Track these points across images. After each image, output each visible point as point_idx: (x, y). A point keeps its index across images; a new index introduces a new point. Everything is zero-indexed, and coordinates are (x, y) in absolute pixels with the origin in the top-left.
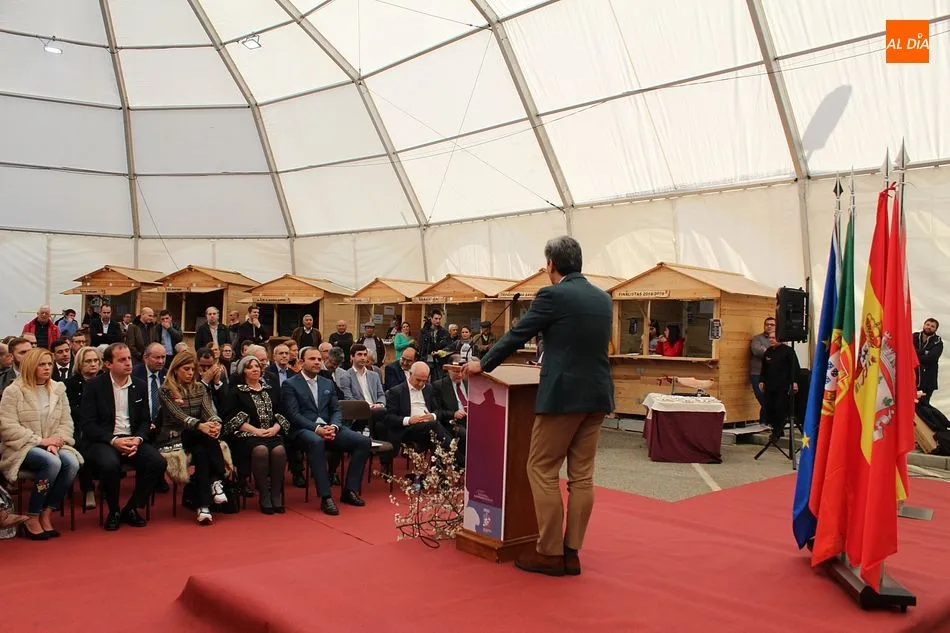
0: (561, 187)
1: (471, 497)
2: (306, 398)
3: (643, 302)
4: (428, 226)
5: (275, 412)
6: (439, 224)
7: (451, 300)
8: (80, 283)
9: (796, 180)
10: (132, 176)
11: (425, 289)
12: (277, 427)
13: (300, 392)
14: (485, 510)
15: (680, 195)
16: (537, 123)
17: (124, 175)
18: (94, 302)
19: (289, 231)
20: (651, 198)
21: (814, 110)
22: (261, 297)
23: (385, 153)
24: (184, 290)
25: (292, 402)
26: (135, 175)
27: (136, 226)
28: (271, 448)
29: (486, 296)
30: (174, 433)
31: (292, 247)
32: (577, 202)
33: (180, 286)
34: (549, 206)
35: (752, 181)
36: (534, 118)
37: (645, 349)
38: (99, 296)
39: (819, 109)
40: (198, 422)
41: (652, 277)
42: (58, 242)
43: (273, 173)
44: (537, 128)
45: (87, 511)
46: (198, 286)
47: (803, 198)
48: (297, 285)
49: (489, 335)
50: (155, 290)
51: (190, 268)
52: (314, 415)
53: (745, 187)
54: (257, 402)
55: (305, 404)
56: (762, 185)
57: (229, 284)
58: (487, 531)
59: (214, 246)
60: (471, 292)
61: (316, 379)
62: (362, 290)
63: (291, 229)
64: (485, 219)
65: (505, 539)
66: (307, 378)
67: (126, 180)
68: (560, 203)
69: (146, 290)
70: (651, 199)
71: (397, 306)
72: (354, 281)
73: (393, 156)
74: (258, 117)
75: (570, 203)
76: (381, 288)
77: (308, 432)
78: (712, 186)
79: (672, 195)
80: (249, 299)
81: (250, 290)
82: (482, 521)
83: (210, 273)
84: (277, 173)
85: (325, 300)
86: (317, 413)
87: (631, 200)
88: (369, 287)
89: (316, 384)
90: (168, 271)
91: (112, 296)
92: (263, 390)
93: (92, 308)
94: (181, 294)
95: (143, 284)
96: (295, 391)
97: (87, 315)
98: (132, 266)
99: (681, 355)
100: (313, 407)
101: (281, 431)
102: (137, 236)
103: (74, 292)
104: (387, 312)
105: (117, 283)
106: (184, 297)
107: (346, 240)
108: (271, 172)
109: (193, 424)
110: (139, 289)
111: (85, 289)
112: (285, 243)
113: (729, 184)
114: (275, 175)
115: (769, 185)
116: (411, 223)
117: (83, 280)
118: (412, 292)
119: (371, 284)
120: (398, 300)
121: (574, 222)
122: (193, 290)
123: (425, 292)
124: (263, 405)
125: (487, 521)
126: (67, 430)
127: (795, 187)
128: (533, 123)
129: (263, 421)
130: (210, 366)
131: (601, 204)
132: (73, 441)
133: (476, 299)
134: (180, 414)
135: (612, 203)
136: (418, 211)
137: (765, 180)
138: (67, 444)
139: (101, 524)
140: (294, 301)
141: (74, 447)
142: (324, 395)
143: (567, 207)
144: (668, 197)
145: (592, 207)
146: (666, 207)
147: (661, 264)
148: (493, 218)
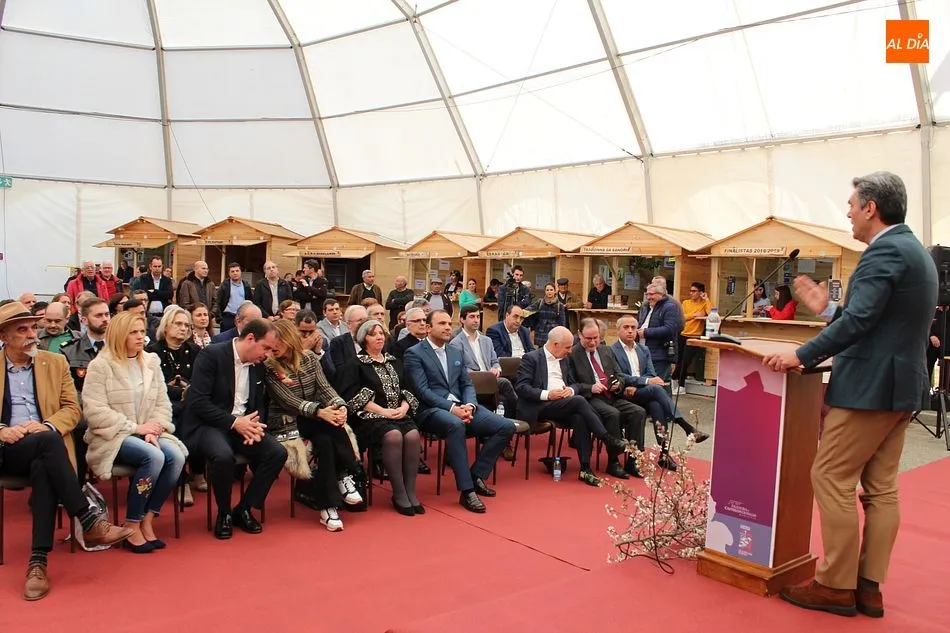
0: (640, 135)
1: (719, 509)
2: (435, 369)
3: (747, 260)
4: (484, 175)
5: (402, 388)
6: (498, 174)
7: (522, 255)
8: (113, 236)
9: (919, 127)
10: (165, 122)
11: (490, 243)
12: (405, 406)
13: (429, 362)
14: (743, 527)
15: (778, 144)
16: (617, 64)
17: (156, 120)
18: (127, 256)
19: (332, 180)
22: (307, 250)
23: (440, 97)
24: (226, 243)
25: (419, 376)
26: (168, 121)
27: (169, 176)
28: (404, 431)
29: (562, 251)
30: (287, 418)
31: (335, 197)
32: (656, 150)
33: (222, 239)
34: (625, 154)
35: (863, 129)
36: (614, 59)
37: (750, 311)
38: (133, 249)
40: (317, 409)
41: (759, 231)
42: (88, 192)
43: (316, 119)
44: (617, 69)
45: (185, 509)
46: (238, 238)
48: (348, 238)
49: (566, 293)
50: (194, 242)
51: (231, 220)
52: (444, 392)
53: (855, 135)
54: (382, 376)
55: (435, 379)
56: (876, 132)
57: (272, 236)
58: (745, 553)
59: (251, 196)
60: (543, 246)
61: (444, 347)
62: (418, 244)
63: (334, 179)
64: (550, 168)
65: (774, 566)
66: (434, 347)
67: (159, 126)
68: (638, 152)
69: (183, 243)
70: (743, 148)
71: (458, 261)
72: (402, 234)
73: (449, 101)
74: (301, 58)
75: (649, 153)
76: (437, 241)
77: (442, 413)
79: (767, 144)
80: (296, 253)
81: (295, 242)
82: (737, 540)
83: (251, 224)
84: (320, 118)
85: (377, 254)
86: (449, 390)
87: (719, 149)
88: (425, 241)
89: (445, 354)
90: (205, 222)
91: (146, 249)
92: (388, 361)
93: (126, 262)
94: (221, 247)
95: (179, 236)
96: (422, 363)
97: (120, 269)
98: (166, 218)
99: (792, 319)
100: (442, 381)
101: (410, 411)
102: (170, 186)
103: (108, 244)
104: (442, 267)
105: (152, 234)
106: (224, 250)
107: (395, 190)
108: (314, 118)
109: (312, 411)
110: (176, 241)
111: (117, 241)
112: (327, 194)
113: (835, 133)
114: (318, 120)
115: (885, 132)
116: (465, 173)
117: (116, 232)
118: (475, 246)
119: (428, 238)
120: (459, 255)
121: (653, 172)
122: (235, 243)
123: (490, 246)
124: (389, 379)
125: (744, 542)
126: (164, 414)
127: (917, 135)
128: (612, 64)
129: (391, 399)
130: (311, 332)
131: (684, 153)
132: (172, 427)
133: (549, 255)
134: (291, 398)
135: (698, 152)
136: (474, 160)
137: (881, 127)
138: (166, 430)
139: (210, 529)
140: (345, 255)
141: (174, 434)
142: (454, 366)
143: (646, 157)
144: (762, 146)
145: (674, 156)
146: (760, 156)
147: (771, 218)
148: (559, 167)
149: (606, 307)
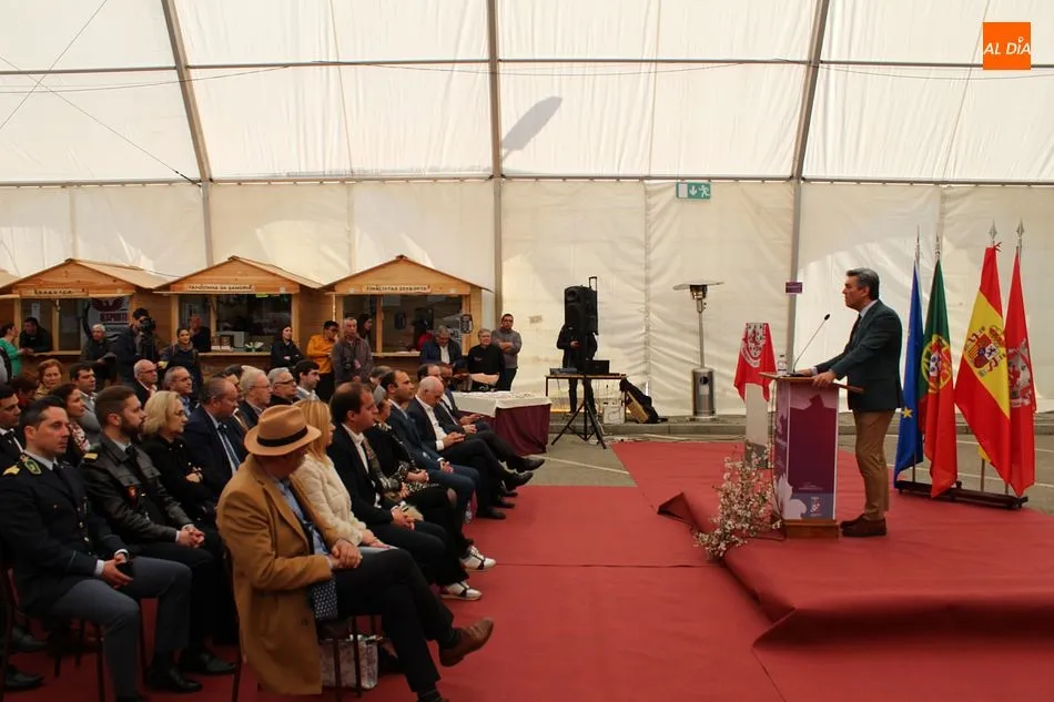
0: (201, 159)
1: (794, 491)
9: (491, 177)
15: (359, 180)
16: (186, 76)
20: (321, 180)
21: (522, 114)
32: (215, 176)
34: (174, 176)
39: (527, 114)
44: (184, 83)
47: (498, 195)
53: (432, 179)
56: (454, 178)
64: (64, 185)
68: (196, 175)
75: (208, 177)
78: (400, 175)
79: (348, 180)
87: (294, 180)
113: (416, 175)
115: (462, 179)
121: (214, 200)
127: (491, 184)
128: (180, 75)
131: (254, 181)
135: (267, 181)
137: (457, 174)
143: (205, 181)
144: (343, 181)
145: (240, 184)
146: (341, 191)
147: (401, 257)
148: (79, 184)
149: (210, 350)
